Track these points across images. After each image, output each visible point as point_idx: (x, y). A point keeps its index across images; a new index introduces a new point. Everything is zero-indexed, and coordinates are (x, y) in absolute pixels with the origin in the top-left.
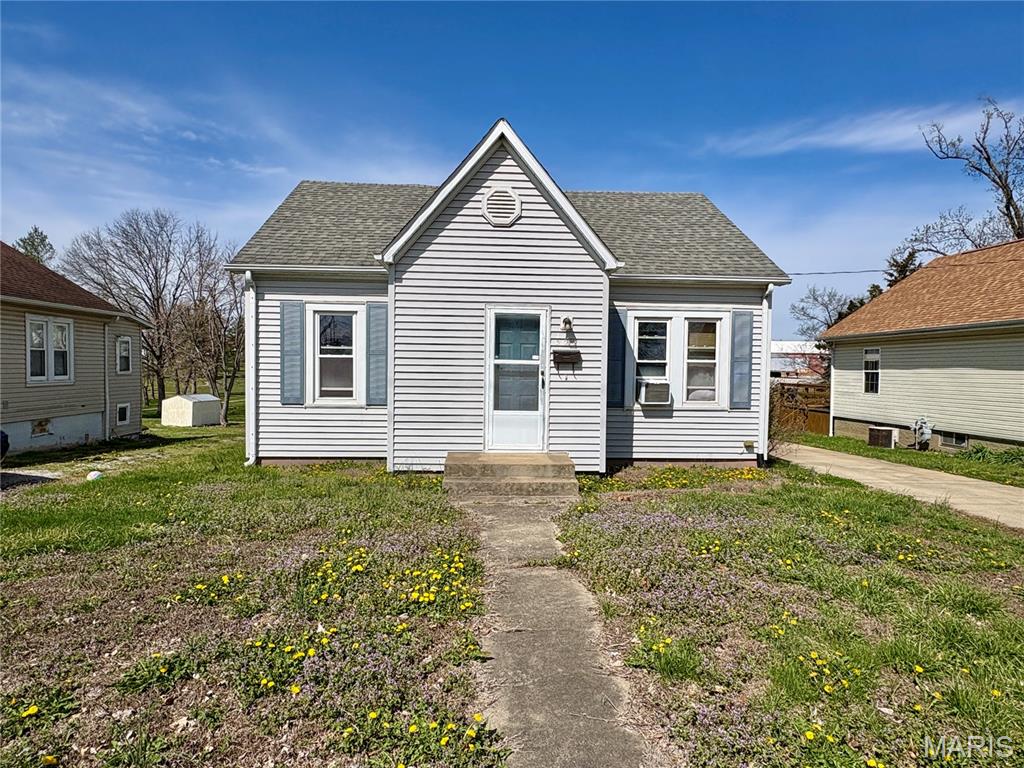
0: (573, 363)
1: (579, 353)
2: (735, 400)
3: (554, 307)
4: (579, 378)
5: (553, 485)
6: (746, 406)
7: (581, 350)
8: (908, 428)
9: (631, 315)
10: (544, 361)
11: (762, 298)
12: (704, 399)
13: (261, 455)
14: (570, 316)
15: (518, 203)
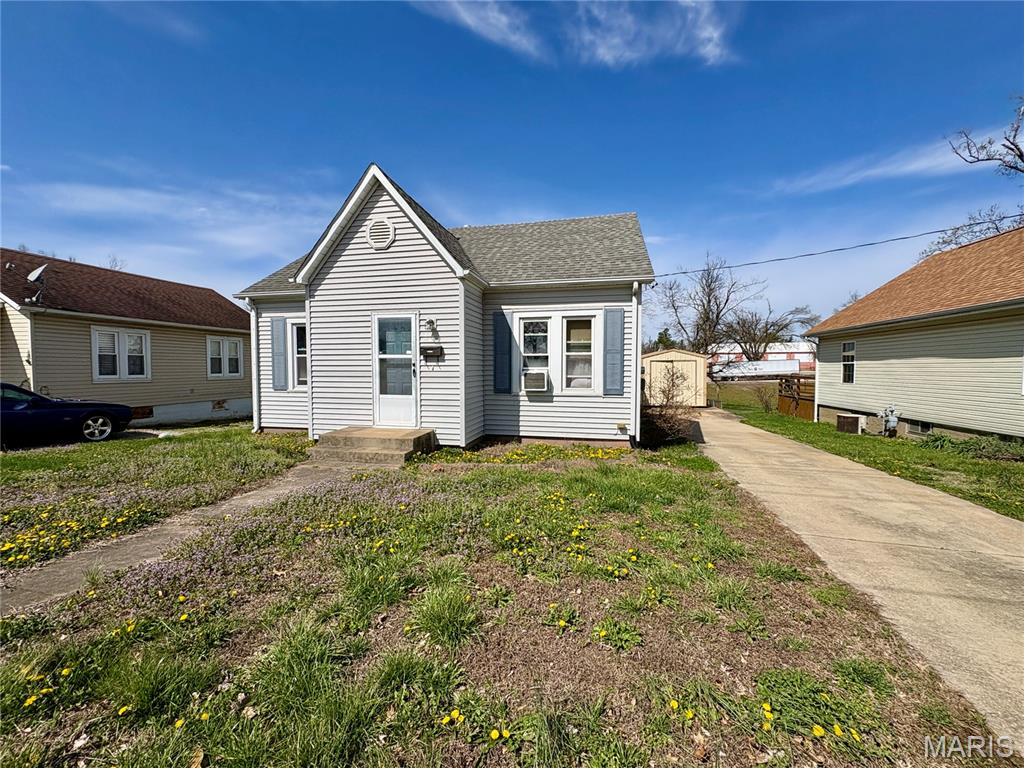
0: (438, 356)
1: (442, 349)
2: (608, 387)
3: (422, 311)
4: (443, 369)
5: (385, 455)
6: (620, 393)
7: (444, 346)
8: (875, 415)
9: (517, 316)
10: (413, 355)
11: (632, 296)
12: (583, 386)
13: (263, 425)
14: (433, 318)
15: (392, 230)
